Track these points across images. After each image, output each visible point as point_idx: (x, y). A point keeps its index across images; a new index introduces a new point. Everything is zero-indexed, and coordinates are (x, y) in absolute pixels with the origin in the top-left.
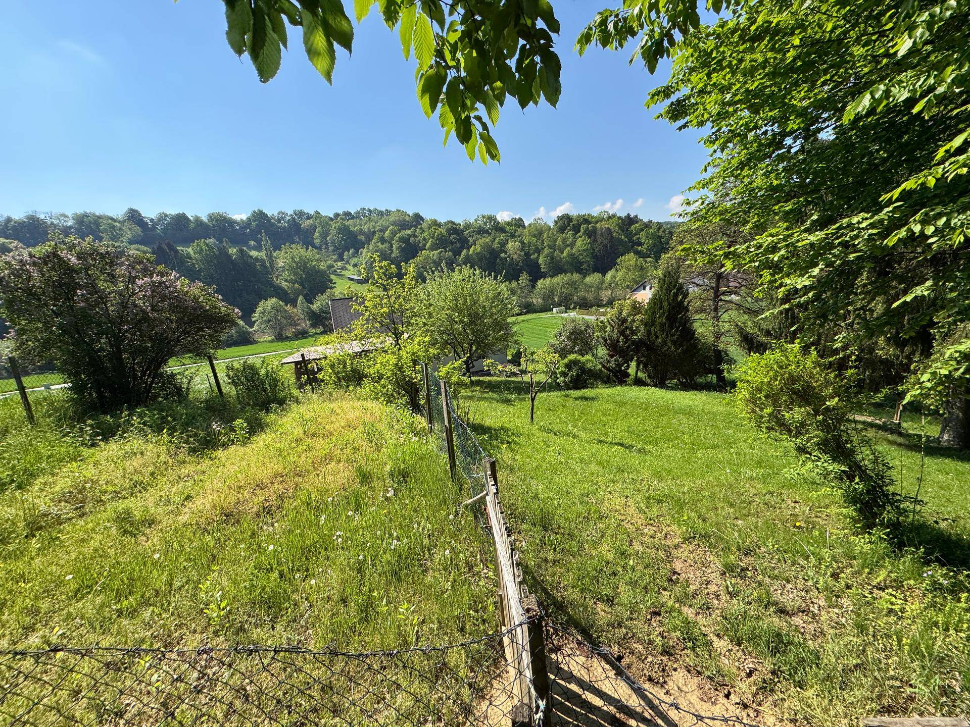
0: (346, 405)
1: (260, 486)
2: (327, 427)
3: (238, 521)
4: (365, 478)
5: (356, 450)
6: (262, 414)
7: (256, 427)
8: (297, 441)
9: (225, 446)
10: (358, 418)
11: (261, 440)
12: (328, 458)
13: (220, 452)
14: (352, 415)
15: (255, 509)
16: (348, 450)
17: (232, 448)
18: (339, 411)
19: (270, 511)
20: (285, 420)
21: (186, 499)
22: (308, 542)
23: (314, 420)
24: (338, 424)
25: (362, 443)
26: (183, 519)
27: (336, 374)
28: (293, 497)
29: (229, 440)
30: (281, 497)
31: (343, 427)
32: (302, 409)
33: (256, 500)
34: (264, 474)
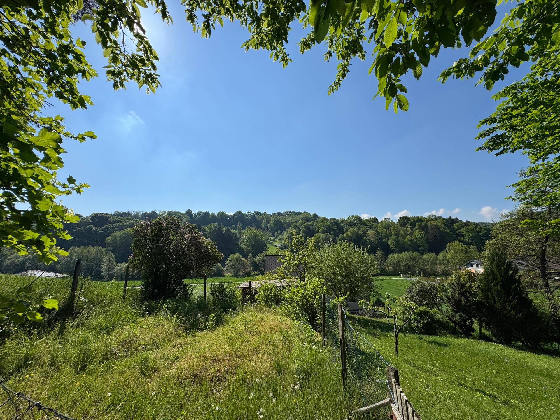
0: (271, 316)
1: (216, 360)
2: (259, 328)
3: (200, 382)
4: (280, 370)
5: (276, 347)
6: (223, 314)
7: (219, 322)
8: (240, 334)
9: (202, 330)
10: (277, 326)
11: (221, 329)
12: (257, 350)
13: (198, 333)
14: (274, 323)
15: (210, 376)
16: (271, 347)
17: (205, 332)
18: (266, 319)
19: (219, 380)
20: (235, 319)
21: (176, 359)
22: (240, 412)
23: (251, 322)
24: (264, 327)
25: (279, 343)
26: (172, 372)
27: (266, 296)
28: (235, 374)
29: (204, 327)
30: (226, 371)
31: (268, 330)
32: (245, 315)
33: (212, 370)
34: (220, 352)
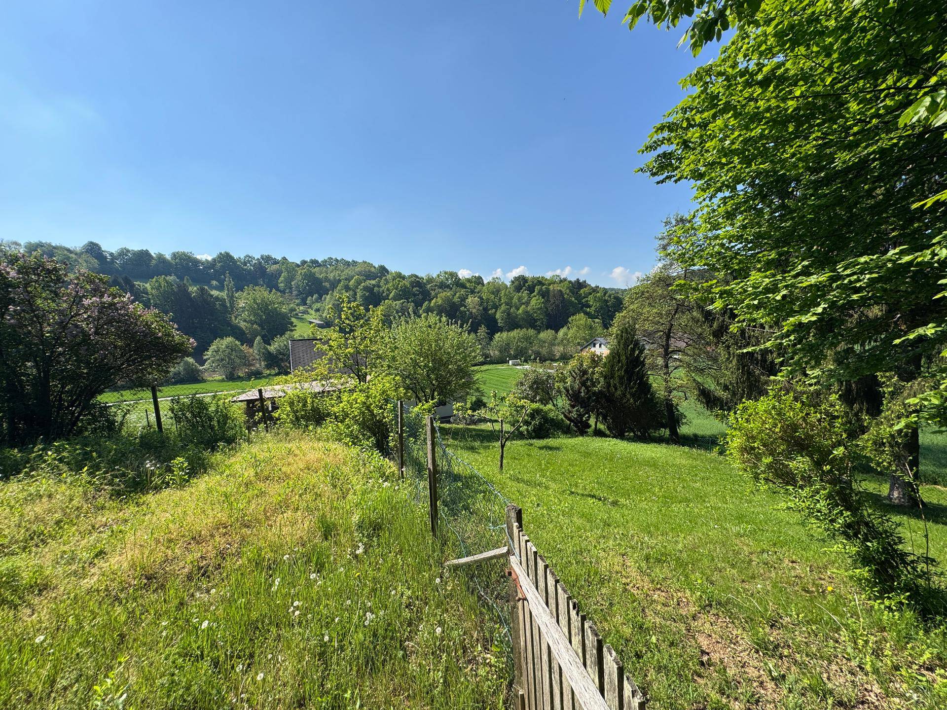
0: (306, 445)
1: (197, 539)
2: (284, 469)
3: (162, 587)
4: (328, 531)
5: (318, 496)
6: (206, 454)
7: (197, 468)
8: (247, 485)
9: (157, 489)
10: (319, 461)
11: (203, 483)
12: (284, 505)
13: (149, 496)
14: (312, 456)
15: (186, 570)
16: (308, 497)
17: (166, 493)
18: (297, 452)
19: (206, 572)
20: (233, 460)
21: (97, 556)
23: (268, 461)
24: (295, 466)
25: (326, 488)
26: (87, 583)
27: (295, 412)
28: (239, 554)
29: (163, 482)
30: (222, 555)
31: (301, 470)
32: (255, 449)
33: (189, 558)
34: (203, 524)
